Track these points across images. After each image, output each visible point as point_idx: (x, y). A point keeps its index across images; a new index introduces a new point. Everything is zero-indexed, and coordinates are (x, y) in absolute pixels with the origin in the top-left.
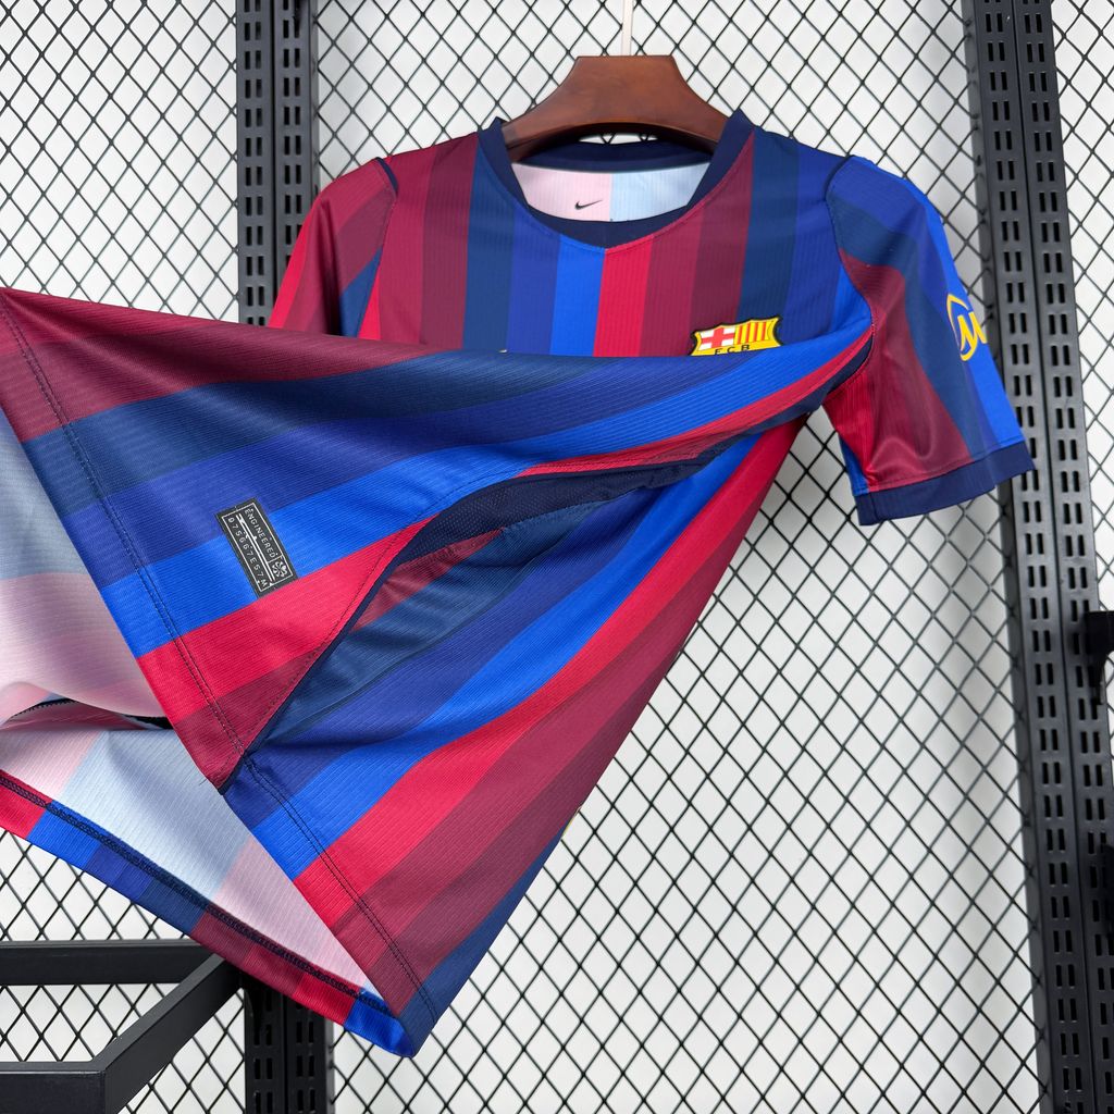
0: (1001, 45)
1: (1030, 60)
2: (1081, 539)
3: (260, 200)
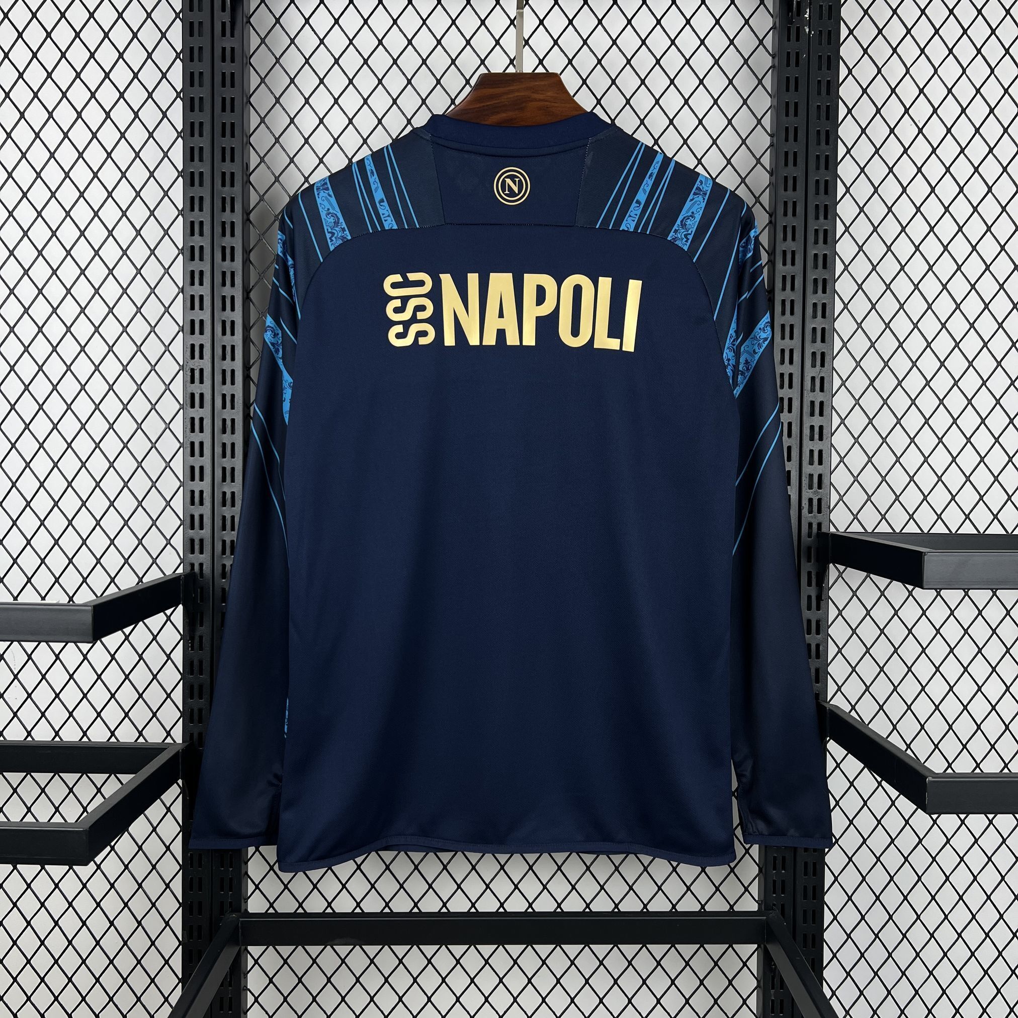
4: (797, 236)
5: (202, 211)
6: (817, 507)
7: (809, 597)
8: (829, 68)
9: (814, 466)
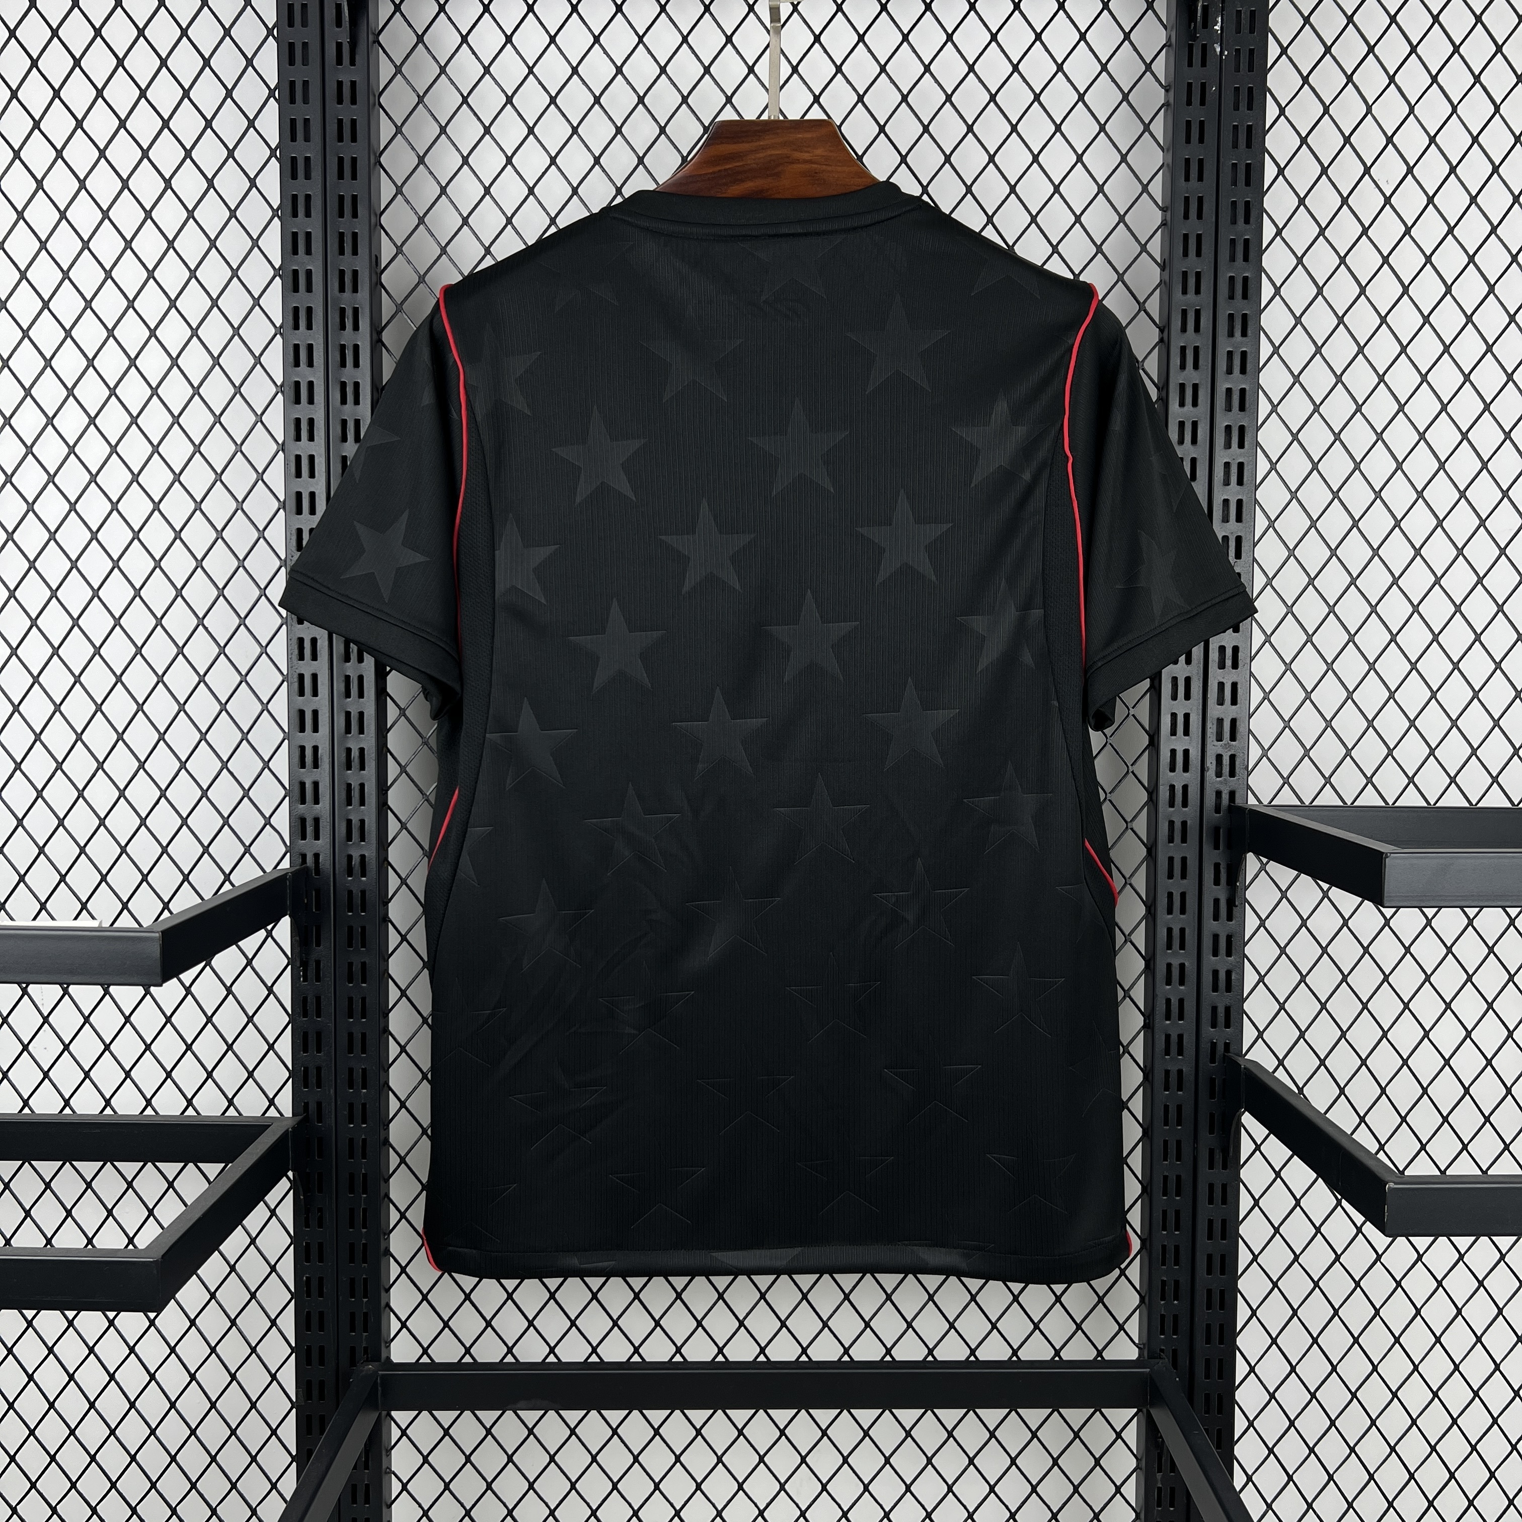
0: (1202, 123)
1: (1235, 145)
2: (1234, 722)
3: (309, 273)
4: (1201, 362)
5: (311, 329)
6: (1228, 767)
7: (1217, 901)
8: (1250, 108)
9: (1224, 706)
